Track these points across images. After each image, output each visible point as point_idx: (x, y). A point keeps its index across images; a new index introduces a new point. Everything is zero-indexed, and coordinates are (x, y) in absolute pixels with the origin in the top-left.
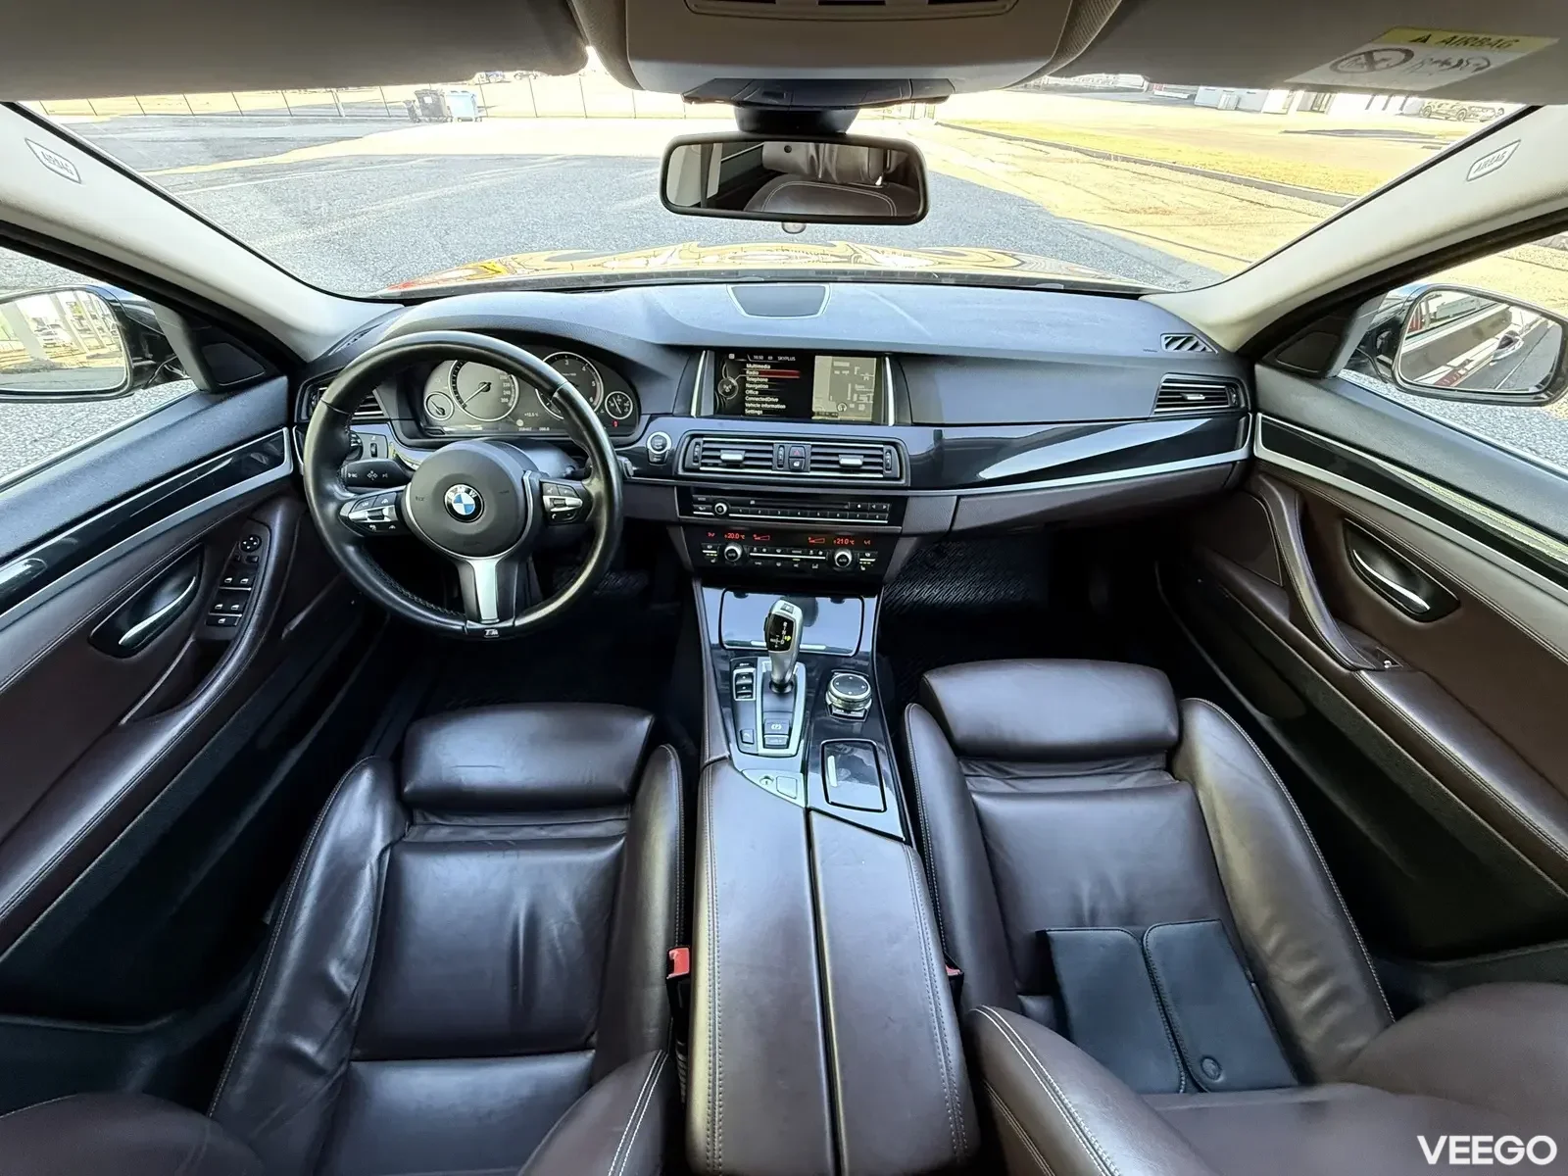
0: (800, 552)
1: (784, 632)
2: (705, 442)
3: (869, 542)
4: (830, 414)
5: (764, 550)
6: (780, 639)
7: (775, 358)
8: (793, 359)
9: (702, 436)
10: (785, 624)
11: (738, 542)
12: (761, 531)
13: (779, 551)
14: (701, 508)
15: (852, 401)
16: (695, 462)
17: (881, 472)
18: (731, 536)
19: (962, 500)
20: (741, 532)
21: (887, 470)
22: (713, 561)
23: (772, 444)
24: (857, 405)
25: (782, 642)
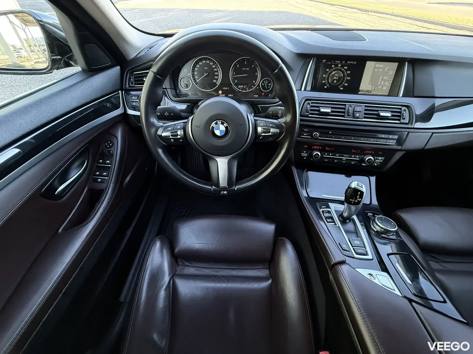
0: (347, 156)
1: (358, 197)
2: (312, 103)
3: (381, 153)
4: (368, 91)
5: (331, 154)
6: (355, 200)
7: (346, 62)
8: (355, 63)
9: (310, 100)
10: (359, 193)
11: (319, 150)
12: (330, 146)
13: (337, 155)
14: (305, 134)
15: (380, 85)
16: (307, 112)
17: (399, 120)
18: (315, 147)
19: (434, 135)
20: (320, 146)
21: (403, 119)
22: (305, 158)
23: (345, 105)
24: (382, 87)
25: (356, 201)
